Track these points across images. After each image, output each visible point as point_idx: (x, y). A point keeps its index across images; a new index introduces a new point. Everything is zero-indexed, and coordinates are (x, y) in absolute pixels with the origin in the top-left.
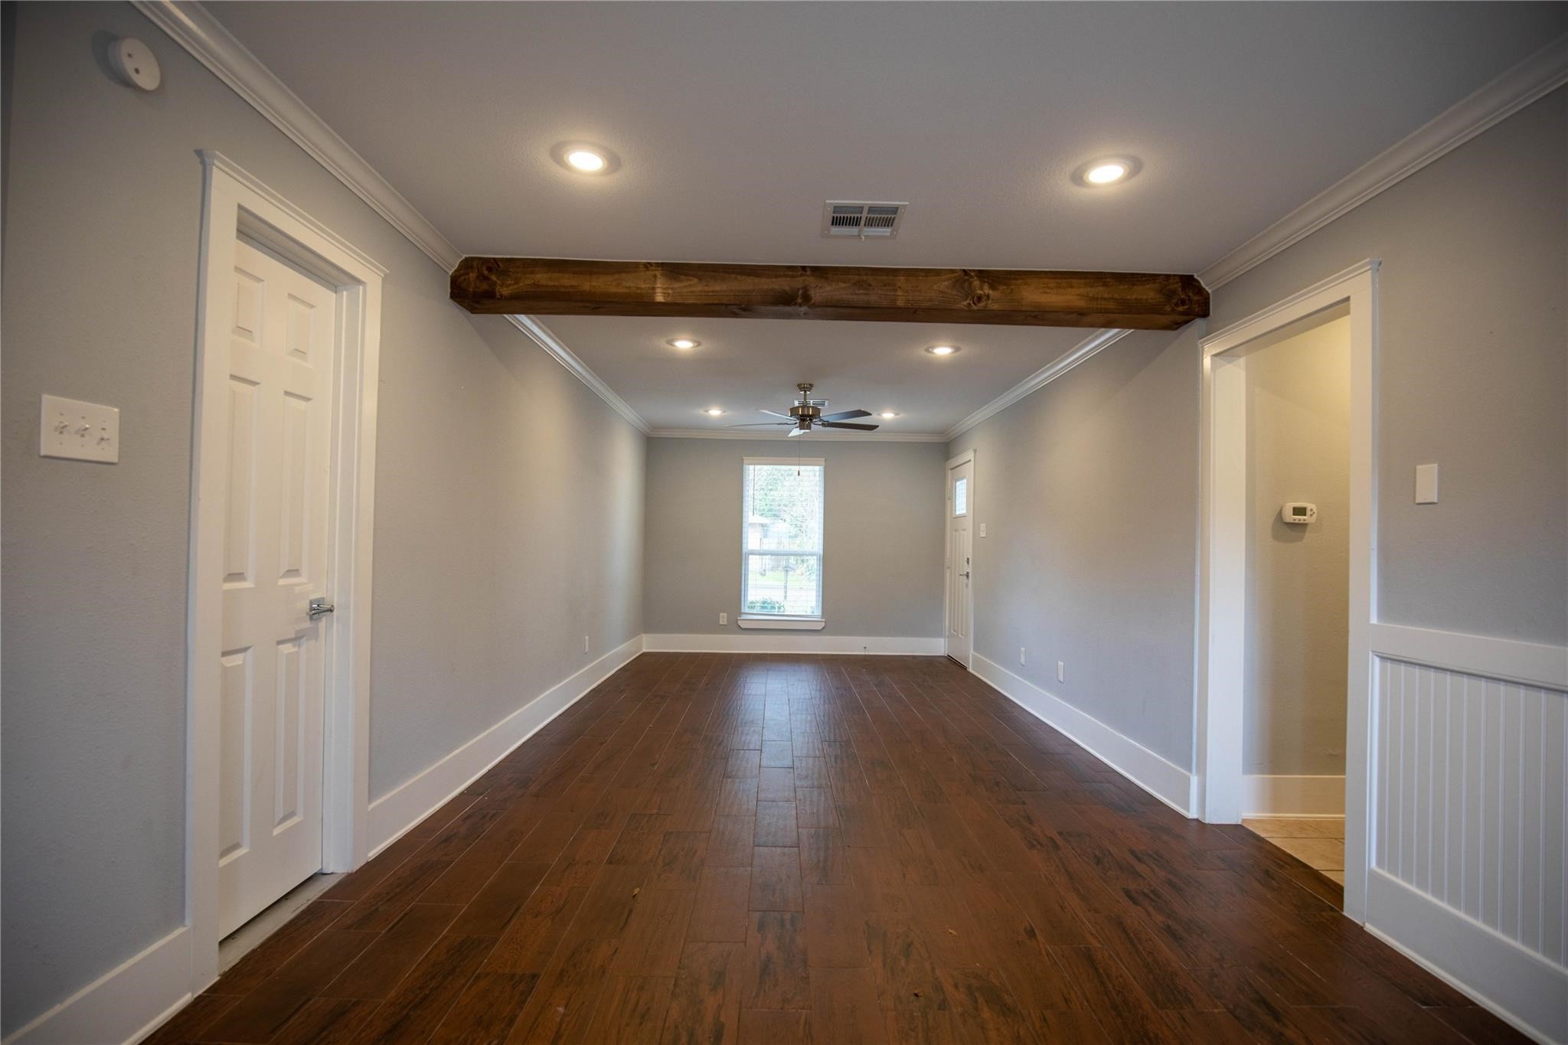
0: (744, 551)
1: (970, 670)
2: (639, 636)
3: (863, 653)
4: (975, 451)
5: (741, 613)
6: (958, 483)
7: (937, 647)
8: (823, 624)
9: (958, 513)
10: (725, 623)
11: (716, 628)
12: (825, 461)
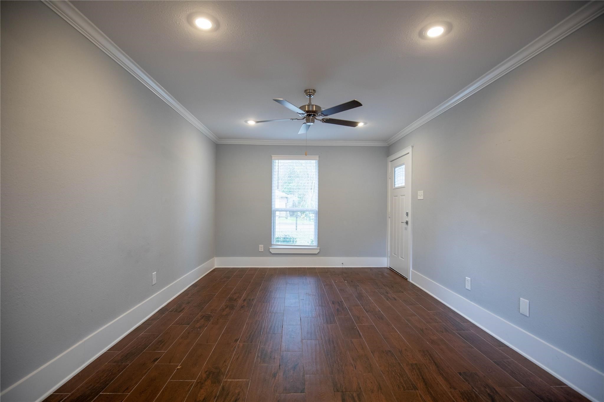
0: (273, 209)
1: (410, 280)
2: (213, 259)
3: (342, 267)
4: (413, 147)
5: (271, 245)
6: (396, 169)
7: (383, 262)
8: (318, 251)
9: (397, 186)
10: (262, 250)
11: (257, 253)
12: (319, 157)
